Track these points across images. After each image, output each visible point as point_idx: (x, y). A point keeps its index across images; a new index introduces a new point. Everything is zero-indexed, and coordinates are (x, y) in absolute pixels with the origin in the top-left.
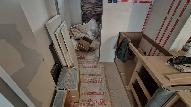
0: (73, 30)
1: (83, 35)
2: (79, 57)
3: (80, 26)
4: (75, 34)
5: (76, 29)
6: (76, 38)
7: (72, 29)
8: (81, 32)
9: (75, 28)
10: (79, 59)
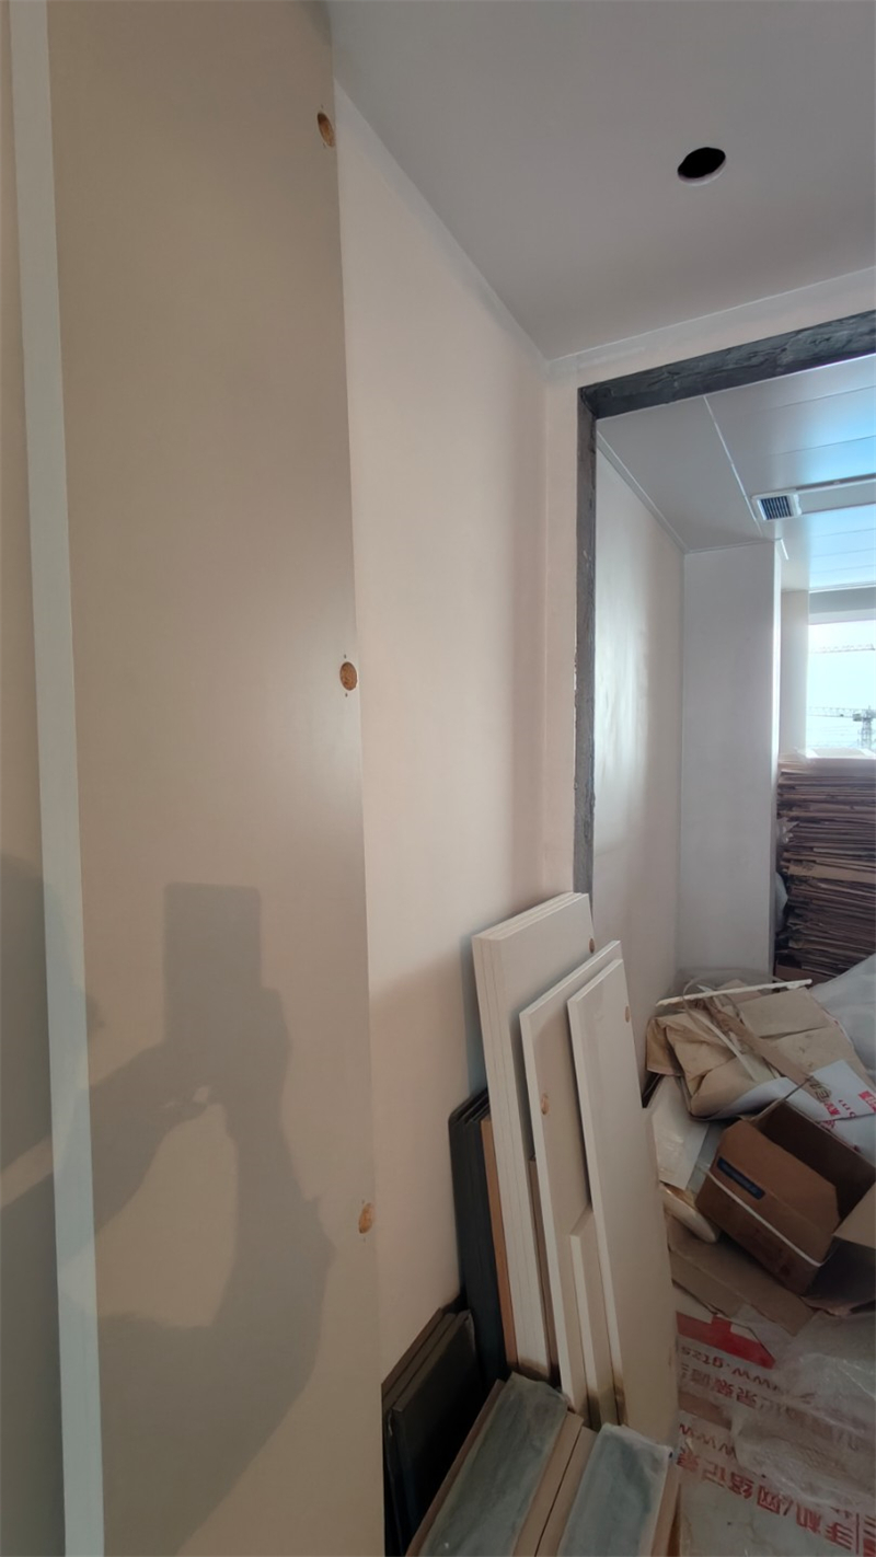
0: (681, 1019)
1: (774, 1088)
2: (706, 1317)
3: (751, 996)
4: (694, 1058)
5: (712, 1017)
6: (694, 1105)
7: (673, 1009)
8: (751, 1050)
9: (703, 1006)
10: (704, 1348)
